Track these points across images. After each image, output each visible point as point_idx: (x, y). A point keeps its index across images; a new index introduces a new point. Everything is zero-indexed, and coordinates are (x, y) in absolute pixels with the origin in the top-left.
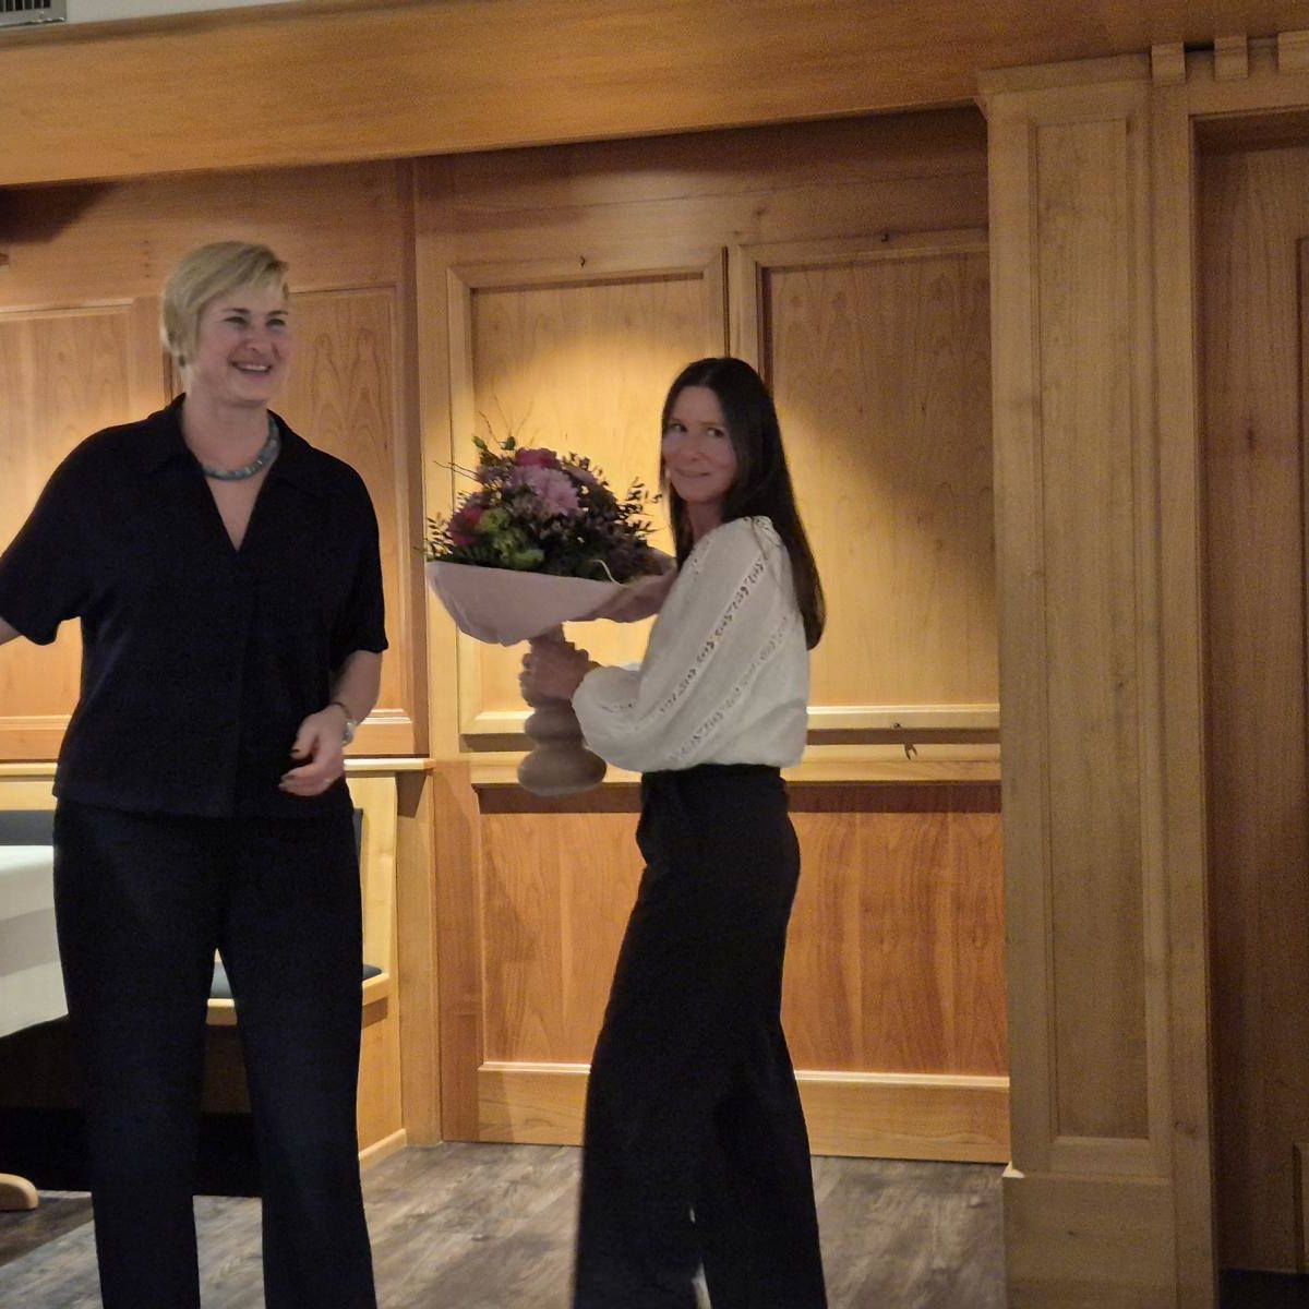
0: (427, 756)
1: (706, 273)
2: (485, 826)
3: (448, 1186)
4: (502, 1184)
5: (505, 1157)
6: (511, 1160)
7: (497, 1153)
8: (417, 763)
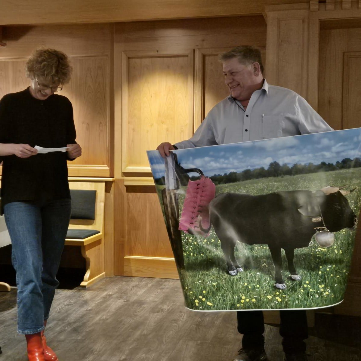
0: (113, 177)
1: (189, 55)
2: (127, 196)
3: (117, 287)
4: (130, 287)
5: (131, 280)
6: (132, 281)
7: (128, 279)
8: (111, 179)
